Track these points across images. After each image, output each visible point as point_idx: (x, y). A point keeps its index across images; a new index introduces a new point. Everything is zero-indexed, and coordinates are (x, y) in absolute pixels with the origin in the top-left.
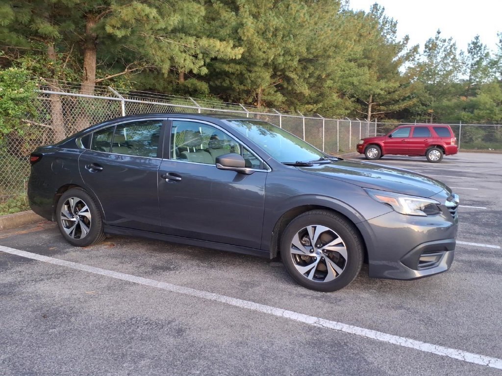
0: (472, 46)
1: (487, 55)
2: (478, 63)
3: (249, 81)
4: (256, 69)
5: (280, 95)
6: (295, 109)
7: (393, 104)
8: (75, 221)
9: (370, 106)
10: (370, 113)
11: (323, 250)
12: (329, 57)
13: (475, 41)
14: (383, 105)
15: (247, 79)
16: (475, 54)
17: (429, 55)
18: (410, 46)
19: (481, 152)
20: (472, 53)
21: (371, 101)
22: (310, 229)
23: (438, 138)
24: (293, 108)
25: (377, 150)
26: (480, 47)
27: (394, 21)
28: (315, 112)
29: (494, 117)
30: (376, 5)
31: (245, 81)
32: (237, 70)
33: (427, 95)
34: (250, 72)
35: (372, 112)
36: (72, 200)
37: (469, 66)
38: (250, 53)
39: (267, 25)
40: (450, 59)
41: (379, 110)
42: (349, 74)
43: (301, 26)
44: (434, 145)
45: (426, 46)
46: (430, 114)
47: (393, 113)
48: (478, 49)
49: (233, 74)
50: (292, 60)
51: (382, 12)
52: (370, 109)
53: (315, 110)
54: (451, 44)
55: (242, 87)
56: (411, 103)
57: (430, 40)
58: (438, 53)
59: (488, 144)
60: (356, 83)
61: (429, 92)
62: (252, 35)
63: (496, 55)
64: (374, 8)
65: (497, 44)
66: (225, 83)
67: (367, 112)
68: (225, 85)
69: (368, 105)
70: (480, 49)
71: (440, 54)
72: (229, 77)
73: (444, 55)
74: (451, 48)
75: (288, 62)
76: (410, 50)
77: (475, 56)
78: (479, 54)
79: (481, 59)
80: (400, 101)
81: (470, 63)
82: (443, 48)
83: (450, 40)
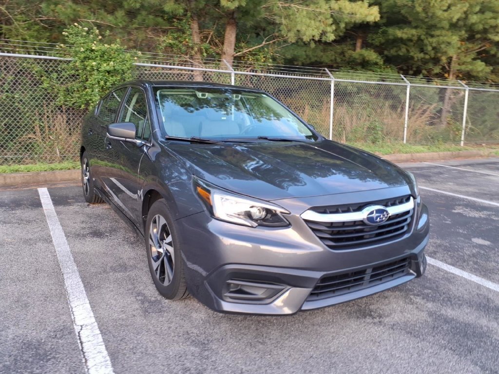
3: (430, 48)
4: (438, 32)
5: (481, 63)
15: (426, 45)
22: (157, 218)
31: (425, 48)
32: (413, 35)
34: (432, 36)
38: (426, 13)
49: (410, 40)
55: (422, 55)
66: (402, 51)
68: (401, 54)
72: (405, 44)
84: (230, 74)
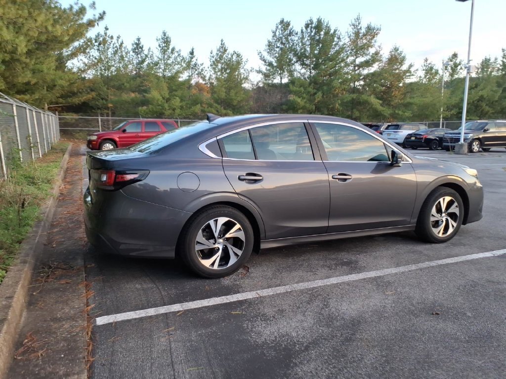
0: (135, 46)
8: (218, 248)
10: (46, 106)
11: (447, 214)
13: (137, 42)
14: (61, 97)
16: (138, 54)
20: (136, 53)
22: (441, 200)
25: (112, 145)
26: (141, 48)
29: (165, 112)
33: (105, 89)
35: (48, 105)
41: (57, 103)
45: (96, 41)
47: (72, 106)
48: (140, 50)
54: (120, 42)
56: (90, 96)
57: (98, 34)
58: (108, 49)
61: (106, 86)
63: (158, 58)
65: (157, 48)
71: (110, 50)
73: (113, 52)
74: (120, 46)
77: (139, 56)
78: (142, 55)
80: (79, 94)
81: (135, 62)
82: (112, 45)
83: (118, 37)
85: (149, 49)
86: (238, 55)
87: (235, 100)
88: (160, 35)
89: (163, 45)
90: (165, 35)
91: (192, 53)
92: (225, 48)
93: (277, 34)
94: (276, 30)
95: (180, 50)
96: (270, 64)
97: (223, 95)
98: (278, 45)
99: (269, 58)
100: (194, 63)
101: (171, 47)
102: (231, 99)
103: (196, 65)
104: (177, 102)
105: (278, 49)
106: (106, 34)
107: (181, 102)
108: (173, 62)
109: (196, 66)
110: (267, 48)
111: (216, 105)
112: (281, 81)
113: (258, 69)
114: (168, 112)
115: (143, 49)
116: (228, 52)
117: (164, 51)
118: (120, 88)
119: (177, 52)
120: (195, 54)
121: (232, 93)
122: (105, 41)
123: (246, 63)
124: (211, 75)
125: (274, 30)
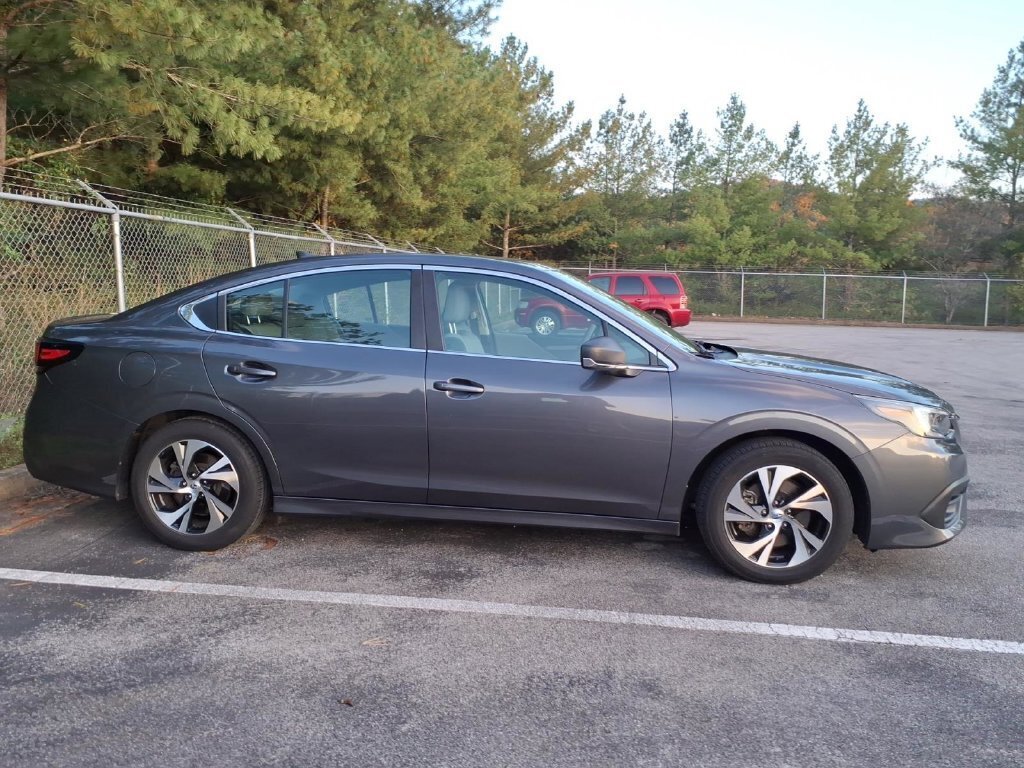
0: (677, 129)
1: (700, 147)
2: (687, 161)
4: (335, 152)
5: (369, 206)
6: (393, 236)
7: (547, 231)
8: (188, 494)
9: (507, 234)
10: (507, 249)
11: (786, 511)
12: (466, 136)
13: (681, 121)
14: (530, 232)
15: (311, 171)
16: (681, 145)
17: (607, 142)
18: (576, 121)
19: (701, 320)
20: (676, 142)
21: (508, 225)
22: (763, 473)
23: (657, 296)
24: (389, 233)
25: (554, 320)
26: (689, 132)
27: (547, 72)
28: (433, 244)
29: (718, 257)
30: (511, 39)
31: (306, 175)
32: (293, 151)
33: (607, 216)
34: (319, 155)
35: (510, 245)
36: (182, 447)
37: (673, 165)
39: (358, 64)
40: (643, 152)
41: (524, 243)
42: (476, 169)
43: (423, 71)
44: (653, 309)
45: (602, 126)
46: (611, 252)
47: (549, 248)
48: (686, 136)
50: (401, 138)
51: (524, 53)
52: (506, 240)
53: (432, 240)
54: (644, 124)
55: (298, 187)
56: (579, 229)
57: (607, 113)
58: (623, 139)
59: (708, 306)
60: (490, 188)
61: (610, 210)
62: (336, 83)
63: (717, 149)
64: (508, 43)
65: (716, 130)
66: (262, 176)
67: (502, 245)
68: (261, 181)
69: (503, 232)
70: (689, 137)
71: (626, 141)
73: (631, 144)
74: (644, 132)
75: (393, 142)
76: (577, 131)
77: (682, 148)
78: (688, 146)
79: (692, 154)
80: (561, 225)
81: (674, 161)
82: (630, 131)
83: (642, 116)
84: (110, 215)
85: (700, 133)
86: (902, 131)
87: (879, 229)
88: (725, 103)
89: (730, 122)
90: (734, 102)
91: (795, 134)
92: (867, 117)
93: (1012, 75)
94: (1010, 66)
95: (763, 131)
96: (988, 147)
97: (852, 220)
98: (1013, 100)
99: (985, 134)
100: (798, 154)
101: (745, 126)
102: (870, 228)
103: (800, 158)
104: (744, 236)
105: (1012, 110)
106: (620, 111)
107: (754, 235)
108: (747, 155)
109: (801, 162)
110: (981, 108)
111: (834, 242)
112: (1014, 184)
113: (955, 159)
114: (725, 258)
115: (692, 134)
116: (873, 125)
117: (729, 136)
118: (635, 213)
119: (758, 134)
120: (801, 136)
121: (873, 214)
122: (617, 124)
123: (922, 146)
124: (830, 178)
125: (1005, 65)
